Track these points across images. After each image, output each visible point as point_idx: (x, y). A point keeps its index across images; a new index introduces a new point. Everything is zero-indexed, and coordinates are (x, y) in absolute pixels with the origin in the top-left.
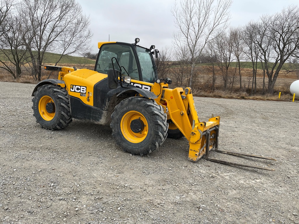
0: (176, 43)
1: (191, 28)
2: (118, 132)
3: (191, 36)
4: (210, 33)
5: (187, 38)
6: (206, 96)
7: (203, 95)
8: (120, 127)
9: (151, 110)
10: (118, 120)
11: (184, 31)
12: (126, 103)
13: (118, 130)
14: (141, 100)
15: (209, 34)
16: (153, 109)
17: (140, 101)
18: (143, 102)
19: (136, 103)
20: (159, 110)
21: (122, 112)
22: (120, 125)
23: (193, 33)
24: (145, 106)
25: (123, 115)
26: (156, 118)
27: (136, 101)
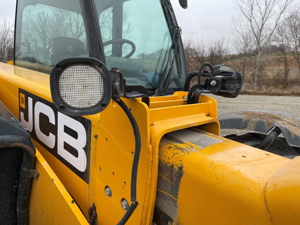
0: (235, 29)
1: (256, 8)
3: (255, 18)
4: (282, 12)
5: (251, 21)
6: (279, 95)
7: (276, 93)
11: (247, 12)
15: (281, 14)
23: (259, 14)
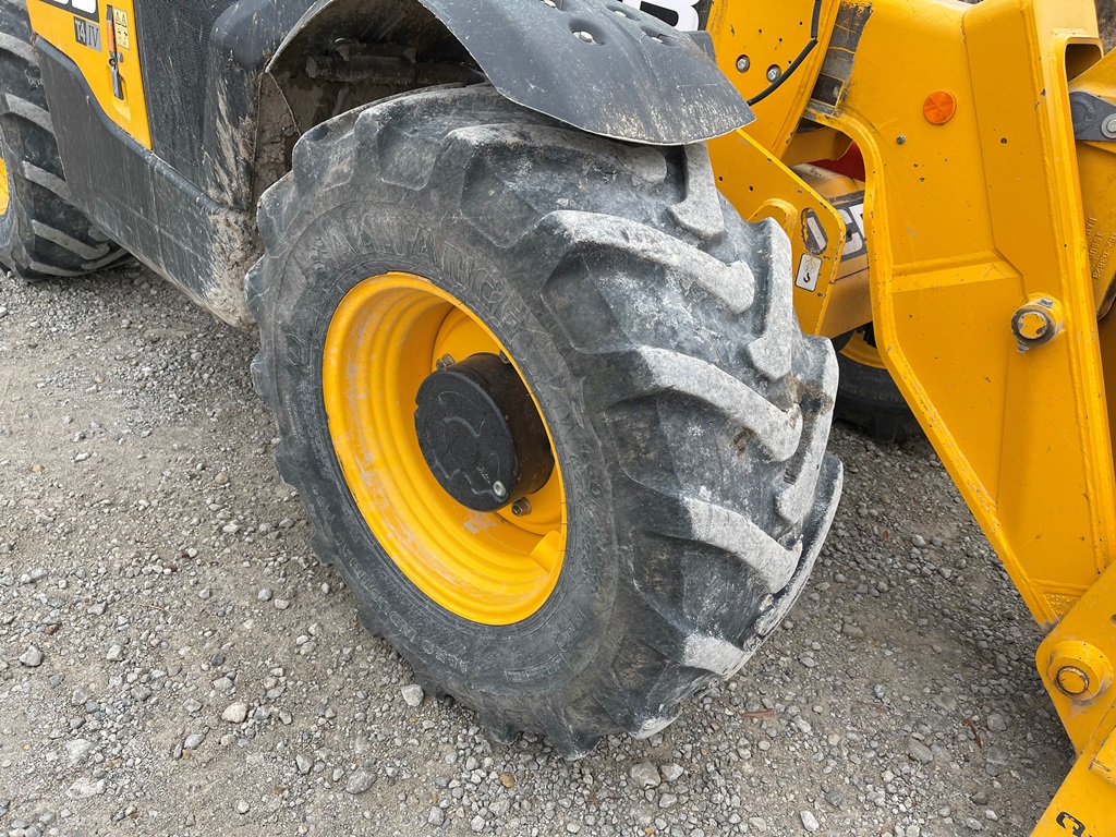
2: (309, 451)
8: (323, 416)
9: (612, 322)
10: (292, 342)
12: (340, 176)
13: (306, 435)
14: (500, 151)
16: (643, 305)
17: (481, 166)
18: (522, 180)
19: (434, 197)
20: (734, 317)
21: (321, 275)
22: (319, 394)
24: (528, 249)
25: (331, 305)
26: (665, 451)
27: (430, 159)
